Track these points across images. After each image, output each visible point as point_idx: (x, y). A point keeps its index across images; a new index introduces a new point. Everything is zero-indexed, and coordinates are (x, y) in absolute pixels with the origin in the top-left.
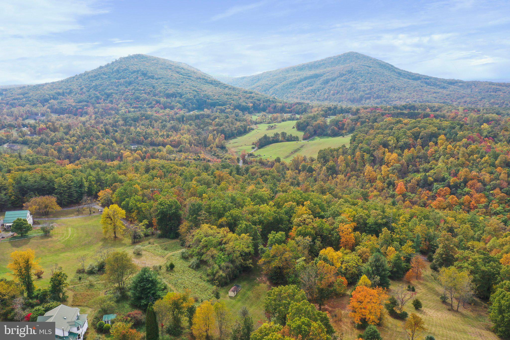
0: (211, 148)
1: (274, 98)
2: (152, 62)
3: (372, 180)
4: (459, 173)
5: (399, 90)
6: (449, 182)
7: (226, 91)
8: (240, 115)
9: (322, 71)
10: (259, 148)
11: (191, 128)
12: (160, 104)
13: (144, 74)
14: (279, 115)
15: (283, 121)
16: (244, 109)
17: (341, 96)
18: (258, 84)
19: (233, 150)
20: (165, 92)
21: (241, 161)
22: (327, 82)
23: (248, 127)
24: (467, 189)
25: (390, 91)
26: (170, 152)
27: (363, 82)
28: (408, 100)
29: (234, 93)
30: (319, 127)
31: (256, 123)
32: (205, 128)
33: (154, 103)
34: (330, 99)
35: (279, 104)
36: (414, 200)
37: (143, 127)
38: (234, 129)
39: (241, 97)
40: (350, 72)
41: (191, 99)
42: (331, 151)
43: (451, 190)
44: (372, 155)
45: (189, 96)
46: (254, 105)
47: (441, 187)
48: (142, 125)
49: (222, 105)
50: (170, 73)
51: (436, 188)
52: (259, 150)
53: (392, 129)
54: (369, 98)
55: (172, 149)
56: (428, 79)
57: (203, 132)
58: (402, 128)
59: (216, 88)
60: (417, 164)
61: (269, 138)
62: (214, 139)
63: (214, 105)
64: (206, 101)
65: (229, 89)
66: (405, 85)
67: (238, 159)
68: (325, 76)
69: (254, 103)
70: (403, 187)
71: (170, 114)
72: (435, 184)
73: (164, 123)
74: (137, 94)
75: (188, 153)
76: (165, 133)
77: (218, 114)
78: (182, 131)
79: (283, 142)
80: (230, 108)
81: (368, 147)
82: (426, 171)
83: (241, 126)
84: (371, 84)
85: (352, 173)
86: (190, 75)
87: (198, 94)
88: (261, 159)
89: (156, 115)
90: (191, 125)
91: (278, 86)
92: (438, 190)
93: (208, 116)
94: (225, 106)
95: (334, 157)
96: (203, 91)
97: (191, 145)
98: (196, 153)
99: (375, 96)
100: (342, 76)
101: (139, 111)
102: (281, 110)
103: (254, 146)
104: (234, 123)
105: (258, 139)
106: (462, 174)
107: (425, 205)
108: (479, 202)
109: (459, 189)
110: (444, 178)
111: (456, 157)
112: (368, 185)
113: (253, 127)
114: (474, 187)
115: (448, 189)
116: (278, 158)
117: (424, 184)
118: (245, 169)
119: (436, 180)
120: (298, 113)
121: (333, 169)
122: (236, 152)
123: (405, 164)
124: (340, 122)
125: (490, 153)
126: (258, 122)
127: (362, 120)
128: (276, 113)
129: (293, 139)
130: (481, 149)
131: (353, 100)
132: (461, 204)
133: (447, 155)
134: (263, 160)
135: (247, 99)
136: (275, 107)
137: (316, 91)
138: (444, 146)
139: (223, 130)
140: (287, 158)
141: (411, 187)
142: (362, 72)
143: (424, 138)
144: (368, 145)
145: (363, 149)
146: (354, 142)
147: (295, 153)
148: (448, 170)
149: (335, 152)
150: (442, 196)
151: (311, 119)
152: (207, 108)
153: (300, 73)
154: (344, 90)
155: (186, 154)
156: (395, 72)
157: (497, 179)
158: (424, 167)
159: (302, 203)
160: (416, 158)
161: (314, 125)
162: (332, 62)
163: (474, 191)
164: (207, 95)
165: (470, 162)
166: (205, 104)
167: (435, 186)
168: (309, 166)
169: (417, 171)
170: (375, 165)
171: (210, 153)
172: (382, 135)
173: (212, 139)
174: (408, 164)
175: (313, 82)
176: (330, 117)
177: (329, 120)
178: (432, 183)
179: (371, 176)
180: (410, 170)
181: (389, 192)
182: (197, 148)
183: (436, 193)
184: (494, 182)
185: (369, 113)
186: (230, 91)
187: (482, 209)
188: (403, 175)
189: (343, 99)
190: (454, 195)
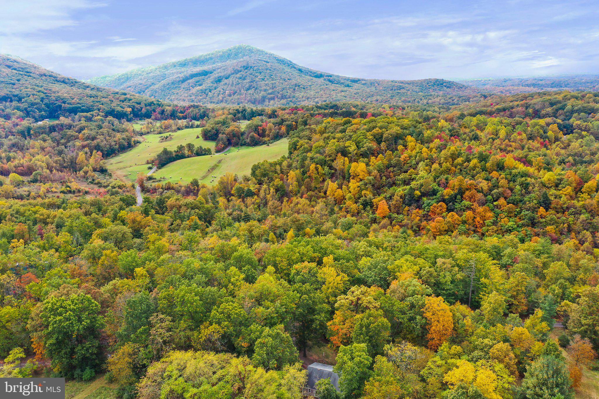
0: (86, 173)
1: (158, 101)
3: (340, 201)
4: (450, 182)
5: (304, 89)
6: (442, 195)
7: (88, 92)
8: (115, 124)
9: (211, 66)
10: (159, 168)
11: (45, 145)
14: (171, 122)
15: (179, 129)
16: (120, 116)
17: (239, 97)
18: (128, 84)
19: (119, 173)
21: (138, 188)
22: (219, 80)
23: (133, 139)
24: (466, 203)
25: (294, 90)
26: (18, 184)
27: (263, 79)
28: (316, 100)
29: (101, 95)
30: (234, 136)
31: (142, 134)
32: (69, 144)
34: (226, 101)
35: (167, 108)
36: (404, 222)
38: (113, 143)
39: (113, 99)
40: (246, 68)
41: (37, 104)
42: (271, 165)
43: (447, 205)
44: (331, 167)
45: (33, 100)
46: (133, 109)
47: (434, 203)
49: (87, 112)
51: (429, 205)
52: (160, 171)
53: (345, 132)
54: (273, 99)
55: (20, 178)
56: (331, 76)
57: (66, 150)
58: (357, 129)
59: (72, 87)
60: (391, 174)
61: (171, 153)
62: (88, 160)
63: (74, 111)
64: (60, 106)
65: (92, 89)
66: (310, 84)
67: (133, 186)
68: (215, 72)
69: (133, 108)
70: (386, 207)
71: (6, 126)
72: (425, 199)
75: (50, 183)
76: (3, 155)
77: (83, 123)
78: (31, 151)
79: (191, 157)
80: (98, 115)
81: (322, 157)
82: (406, 182)
83: (123, 139)
84: (273, 82)
85: (308, 193)
86: (28, 70)
87: (47, 96)
88: (169, 183)
90: (45, 141)
91: (157, 86)
92: (432, 207)
93: (70, 127)
94: (91, 113)
95: (278, 174)
96: (54, 92)
97: (51, 171)
98: (62, 183)
99: (279, 96)
100: (237, 74)
102: (171, 116)
103: (150, 165)
104: (112, 135)
106: (456, 184)
107: (419, 228)
108: (485, 218)
109: (456, 204)
110: (434, 190)
111: (437, 162)
112: (336, 209)
113: (139, 139)
114: (474, 199)
115: (444, 204)
116: (193, 180)
117: (410, 201)
118: (157, 203)
119: (424, 195)
120: (196, 118)
121: (281, 189)
122: (124, 176)
123: (378, 176)
124: (259, 128)
125: (474, 155)
126: (143, 132)
127: (287, 122)
128: (166, 119)
129: (203, 152)
130: (460, 150)
131: (255, 101)
132: (464, 222)
133: (426, 161)
134: (172, 185)
135: (121, 102)
136: (163, 112)
137: (208, 91)
138: (418, 149)
139: (98, 145)
140: (205, 179)
141: (395, 206)
142: (260, 68)
143: (388, 140)
144: (321, 154)
145: (316, 160)
146: (296, 152)
147: (215, 171)
148: (435, 179)
149: (278, 167)
150: (438, 214)
151: (220, 125)
152: (64, 116)
153: (183, 69)
154: (242, 90)
155: (47, 185)
156: (295, 68)
157: (496, 186)
158: (402, 178)
159: (317, 259)
160: (388, 167)
161: (226, 132)
162: (221, 56)
163: (475, 204)
164: (62, 97)
165: (456, 167)
166: (60, 110)
167: (425, 202)
168: (246, 188)
169: (394, 184)
170: (337, 180)
171: (85, 180)
172: (335, 140)
173: (84, 159)
174: (380, 175)
175: (202, 81)
176: (241, 121)
177: (243, 125)
178: (420, 197)
179: (336, 195)
180: (384, 183)
181: (368, 216)
182: (62, 174)
183: (428, 212)
184: (495, 191)
185: (292, 115)
186: (94, 93)
187: (492, 227)
188: (378, 190)
189: (243, 101)
190: (453, 211)
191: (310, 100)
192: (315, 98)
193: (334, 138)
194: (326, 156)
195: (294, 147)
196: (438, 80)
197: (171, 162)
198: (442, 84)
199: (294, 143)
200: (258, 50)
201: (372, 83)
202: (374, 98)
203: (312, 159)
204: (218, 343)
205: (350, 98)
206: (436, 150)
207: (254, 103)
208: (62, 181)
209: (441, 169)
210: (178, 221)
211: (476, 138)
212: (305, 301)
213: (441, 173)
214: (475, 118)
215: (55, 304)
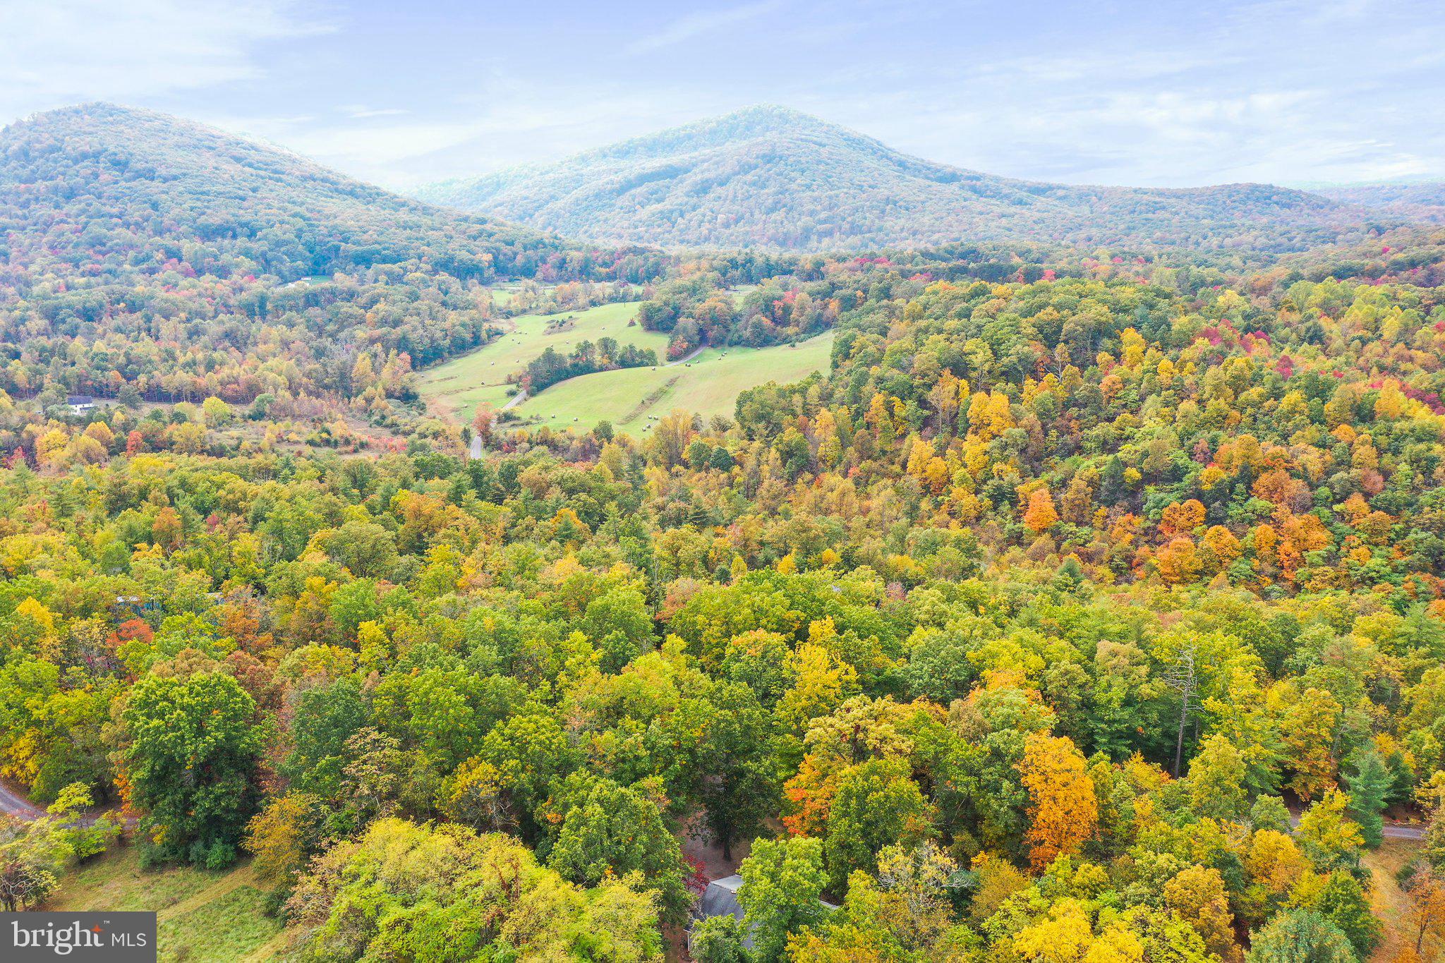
0: (369, 400)
1: (556, 238)
2: (147, 125)
3: (934, 488)
4: (1221, 449)
5: (907, 209)
6: (1197, 482)
7: (403, 216)
8: (453, 289)
9: (686, 157)
10: (532, 394)
11: (294, 334)
12: (180, 260)
13: (120, 165)
14: (577, 286)
15: (593, 303)
16: (466, 272)
17: (747, 228)
18: (498, 197)
19: (443, 402)
20: (195, 222)
21: (477, 439)
22: (703, 189)
23: (486, 326)
24: (1259, 503)
25: (883, 212)
26: (220, 423)
27: (808, 187)
28: (935, 237)
29: (430, 223)
30: (714, 321)
31: (509, 314)
32: (342, 335)
33: (159, 256)
34: (718, 238)
35: (574, 254)
36: (1091, 547)
37: (119, 338)
38: (439, 334)
39: (453, 233)
40: (769, 159)
41: (286, 243)
42: (782, 393)
43: (1207, 507)
44: (923, 403)
45: (279, 233)
46: (495, 258)
47: (1172, 500)
48: (118, 330)
49: (393, 260)
50: (209, 160)
51: (1159, 505)
52: (533, 400)
53: (968, 316)
54: (829, 233)
55: (228, 408)
56: (979, 179)
57: (334, 347)
58: (1000, 310)
59: (370, 206)
60: (1072, 424)
61: (561, 359)
62: (377, 371)
63: (364, 260)
64: (337, 249)
65: (412, 210)
66: (923, 197)
67: (466, 435)
68: (696, 170)
69: (496, 253)
70: (1049, 506)
71: (217, 292)
72: (1150, 489)
73: (198, 321)
74: (96, 229)
75: (288, 421)
76: (200, 356)
77: (380, 288)
78: (261, 348)
79: (607, 369)
80: (418, 268)
81: (903, 377)
82: (1108, 446)
83: (463, 325)
84: (832, 193)
85: (863, 465)
86: (278, 167)
87: (310, 225)
88: (546, 429)
89: (165, 295)
90: (291, 325)
91: (560, 204)
92: (1166, 510)
93: (351, 295)
94: (402, 264)
95: (795, 415)
96: (327, 217)
97: (295, 394)
98: (317, 421)
99: (846, 226)
100: (746, 173)
101: (106, 283)
102: (581, 272)
103: (513, 387)
104: (439, 315)
105: (525, 363)
106: (1235, 453)
107: (1130, 562)
108: (1307, 544)
109: (1231, 504)
110: (1176, 467)
111: (1193, 396)
112: (925, 505)
113: (500, 327)
114: (1282, 493)
115: (1199, 507)
116: (601, 424)
117: (1113, 492)
118: (501, 474)
119: (1150, 478)
120: (635, 280)
121: (798, 453)
122: (454, 410)
123: (1038, 428)
124: (776, 303)
125: (1295, 381)
126: (514, 310)
127: (844, 292)
128: (567, 281)
129: (638, 360)
130: (1261, 368)
131: (785, 240)
132: (1249, 553)
133: (1164, 393)
134: (551, 435)
135: (471, 241)
136: (562, 264)
137: (676, 214)
138: (1146, 362)
139: (404, 338)
140: (632, 423)
141: (1074, 506)
142: (803, 160)
143: (1075, 339)
144: (903, 369)
145: (889, 384)
146: (848, 362)
147: (656, 405)
148: (1182, 440)
149: (797, 399)
150: (1182, 530)
151: (684, 295)
152: (344, 270)
153: (623, 163)
154: (757, 212)
155: (281, 426)
156: (890, 159)
157: (1344, 463)
158: (1097, 436)
159: (796, 625)
160: (1066, 406)
161: (697, 312)
162: (713, 132)
163: (1283, 509)
164: (342, 229)
165: (1242, 411)
166: (337, 256)
167: (1151, 497)
168: (715, 448)
169: (1079, 449)
170: (935, 434)
171: (365, 416)
172: (942, 337)
173: (369, 369)
174: (1043, 426)
175: (665, 190)
176: (738, 287)
177: (740, 297)
178: (1138, 486)
179: (929, 471)
180: (1053, 446)
181: (1001, 526)
182: (317, 402)
183: (1157, 522)
184: (1341, 475)
185: (858, 273)
186: (414, 218)
187: (1322, 568)
188: (1036, 464)
189: (756, 238)
190: (1221, 523)
191: (919, 236)
192: (934, 232)
193: (940, 331)
194: (914, 376)
195: (844, 352)
196: (1257, 186)
197: (561, 379)
198: (1269, 198)
199: (846, 341)
200: (803, 117)
201: (1083, 196)
202: (1083, 234)
203: (880, 380)
204: (492, 810)
205: (1021, 232)
206: (1197, 365)
207: (782, 244)
208: (315, 417)
209: (1202, 416)
210: (530, 519)
211: (1315, 337)
212: (722, 725)
213: (1202, 425)
214: (1320, 285)
215: (153, 692)
